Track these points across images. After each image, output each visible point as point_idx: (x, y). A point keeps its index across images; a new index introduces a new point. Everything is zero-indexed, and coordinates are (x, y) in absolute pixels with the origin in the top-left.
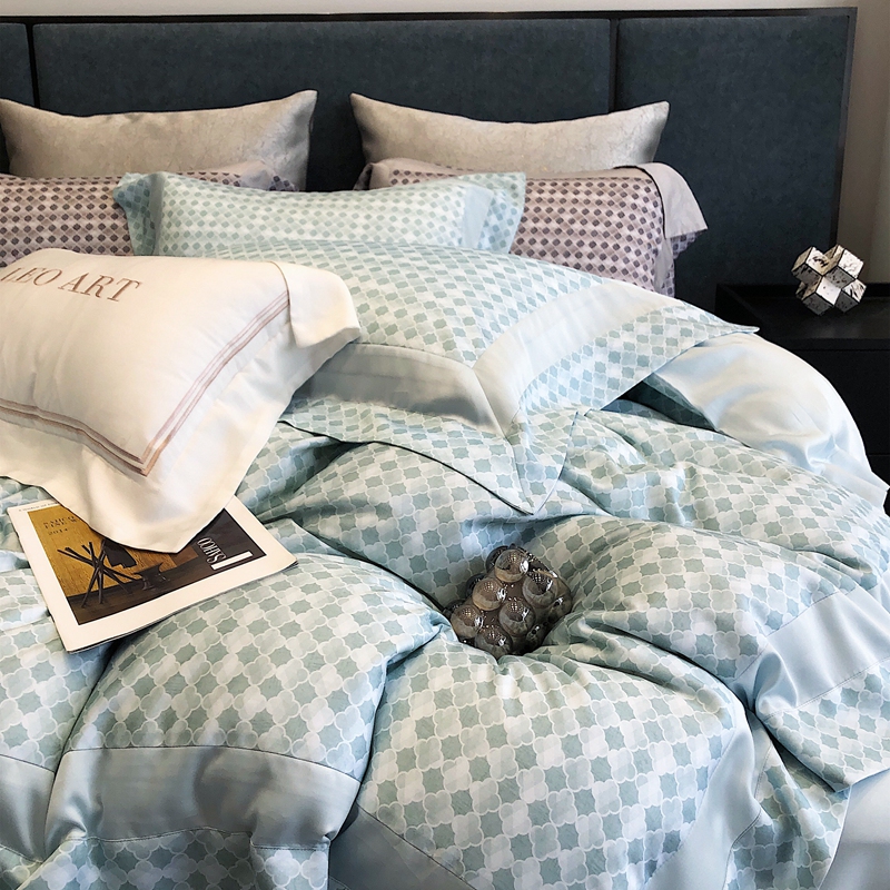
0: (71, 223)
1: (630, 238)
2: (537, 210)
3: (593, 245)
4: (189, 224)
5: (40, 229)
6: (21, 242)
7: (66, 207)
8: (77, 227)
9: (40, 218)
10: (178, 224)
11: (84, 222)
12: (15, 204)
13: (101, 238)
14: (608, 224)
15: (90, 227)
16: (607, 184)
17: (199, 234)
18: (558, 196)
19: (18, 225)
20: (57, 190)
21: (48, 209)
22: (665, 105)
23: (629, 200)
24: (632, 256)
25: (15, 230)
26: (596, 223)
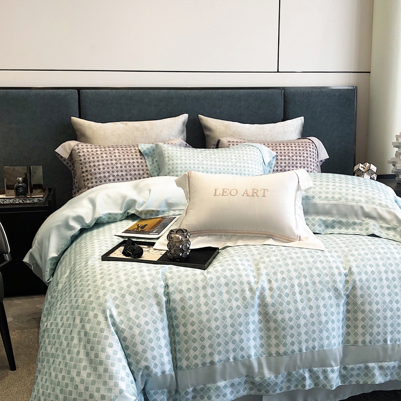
0: (127, 161)
1: (311, 161)
2: (281, 153)
3: (300, 163)
4: (177, 160)
5: (116, 163)
6: (110, 168)
7: (124, 156)
8: (129, 163)
9: (116, 160)
10: (173, 160)
11: (131, 161)
12: (106, 155)
13: (138, 166)
14: (304, 157)
15: (134, 162)
16: (300, 144)
17: (181, 163)
18: (286, 148)
19: (108, 162)
20: (118, 150)
21: (117, 157)
22: (303, 117)
23: (308, 149)
24: (312, 167)
25: (108, 164)
26: (300, 157)
